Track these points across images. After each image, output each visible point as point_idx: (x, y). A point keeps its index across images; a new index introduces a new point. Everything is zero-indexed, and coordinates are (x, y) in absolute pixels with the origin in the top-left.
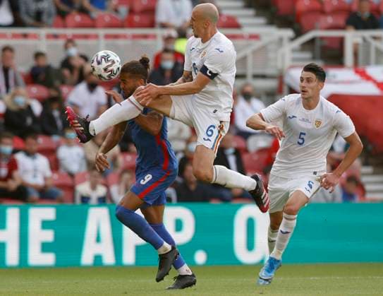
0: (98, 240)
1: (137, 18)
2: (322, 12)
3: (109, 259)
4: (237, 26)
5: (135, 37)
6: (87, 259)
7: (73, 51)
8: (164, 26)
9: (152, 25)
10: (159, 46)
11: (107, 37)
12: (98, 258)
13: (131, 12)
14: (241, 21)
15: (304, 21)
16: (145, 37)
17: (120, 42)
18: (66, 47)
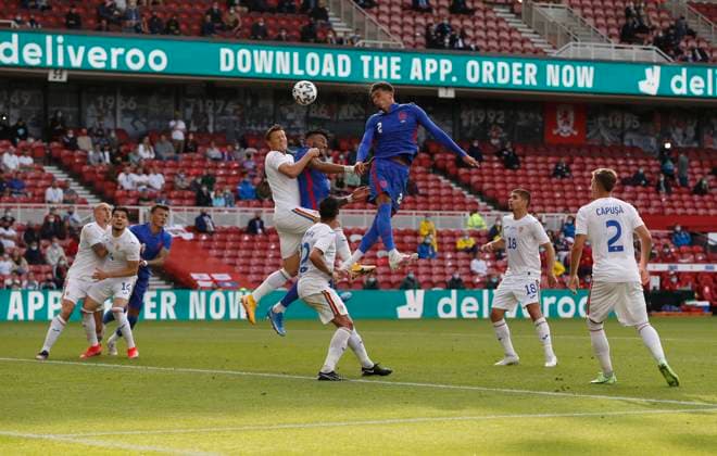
0: (16, 307)
1: (36, 199)
2: (129, 197)
3: (21, 317)
4: (87, 203)
5: (35, 208)
6: (10, 317)
7: (9, 214)
8: (49, 202)
9: (44, 202)
10: (47, 212)
11: (22, 207)
12: (16, 316)
13: (34, 195)
14: (88, 201)
15: (120, 201)
16: (41, 208)
17: (28, 210)
18: (6, 212)
